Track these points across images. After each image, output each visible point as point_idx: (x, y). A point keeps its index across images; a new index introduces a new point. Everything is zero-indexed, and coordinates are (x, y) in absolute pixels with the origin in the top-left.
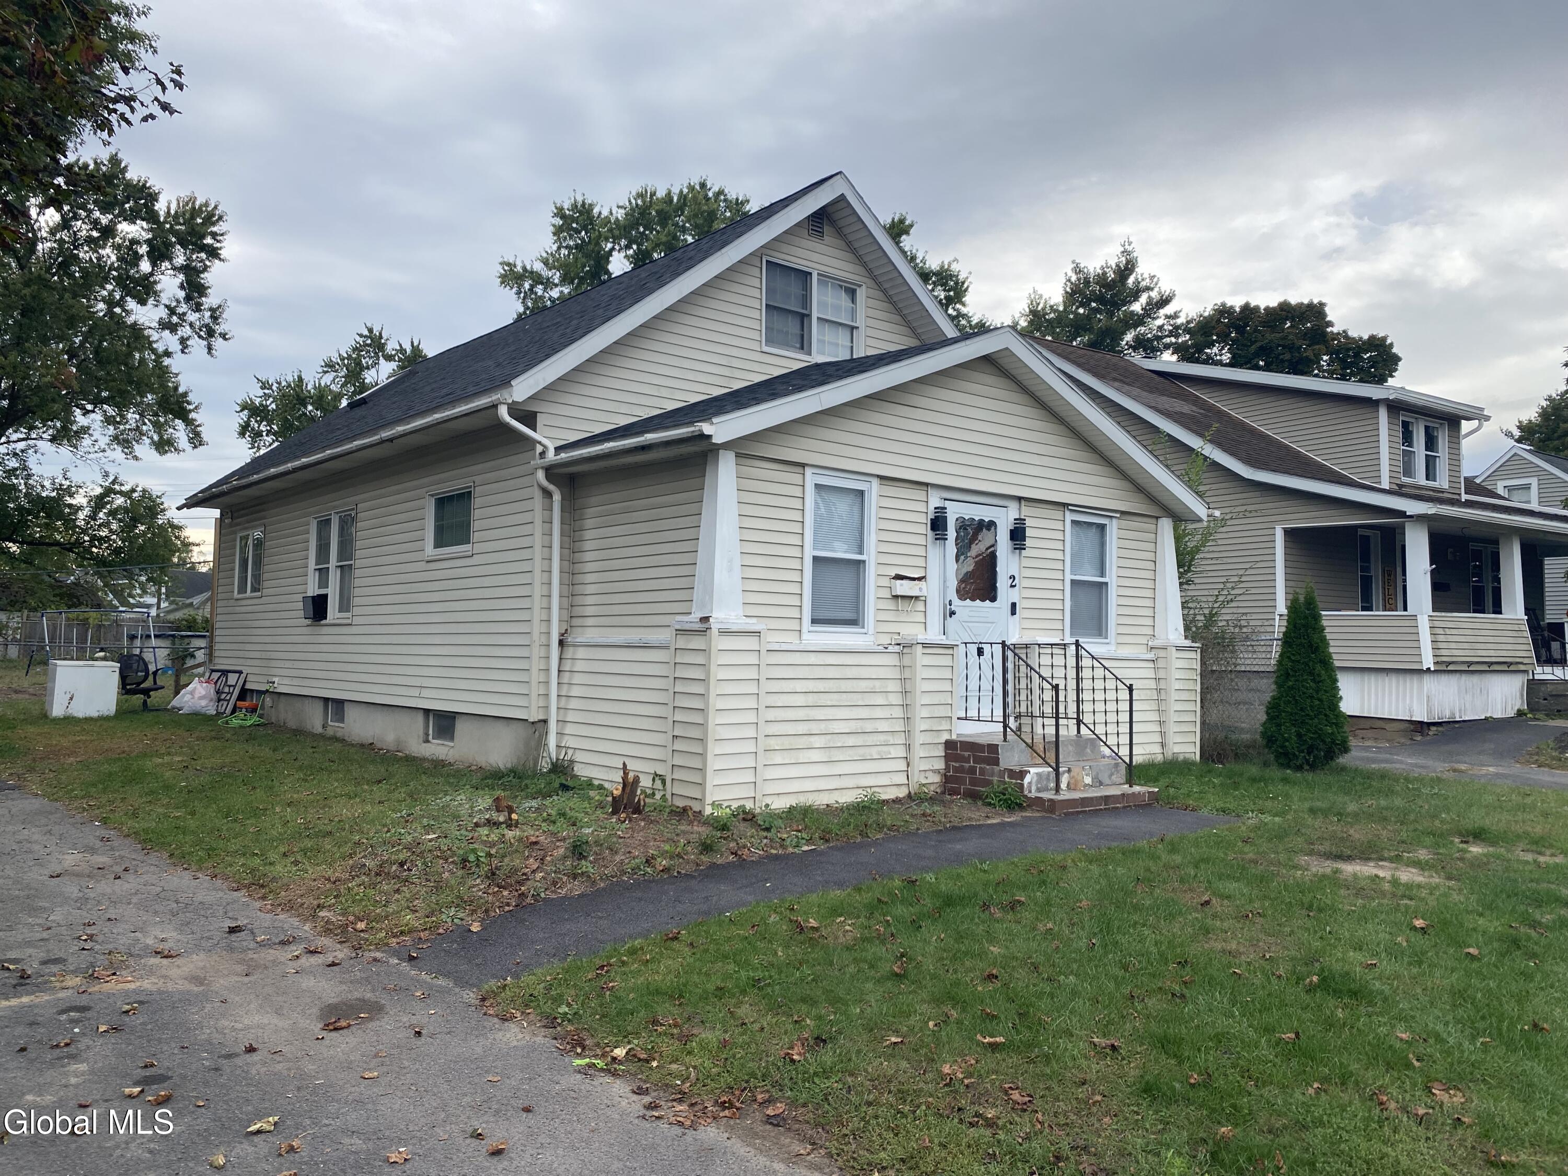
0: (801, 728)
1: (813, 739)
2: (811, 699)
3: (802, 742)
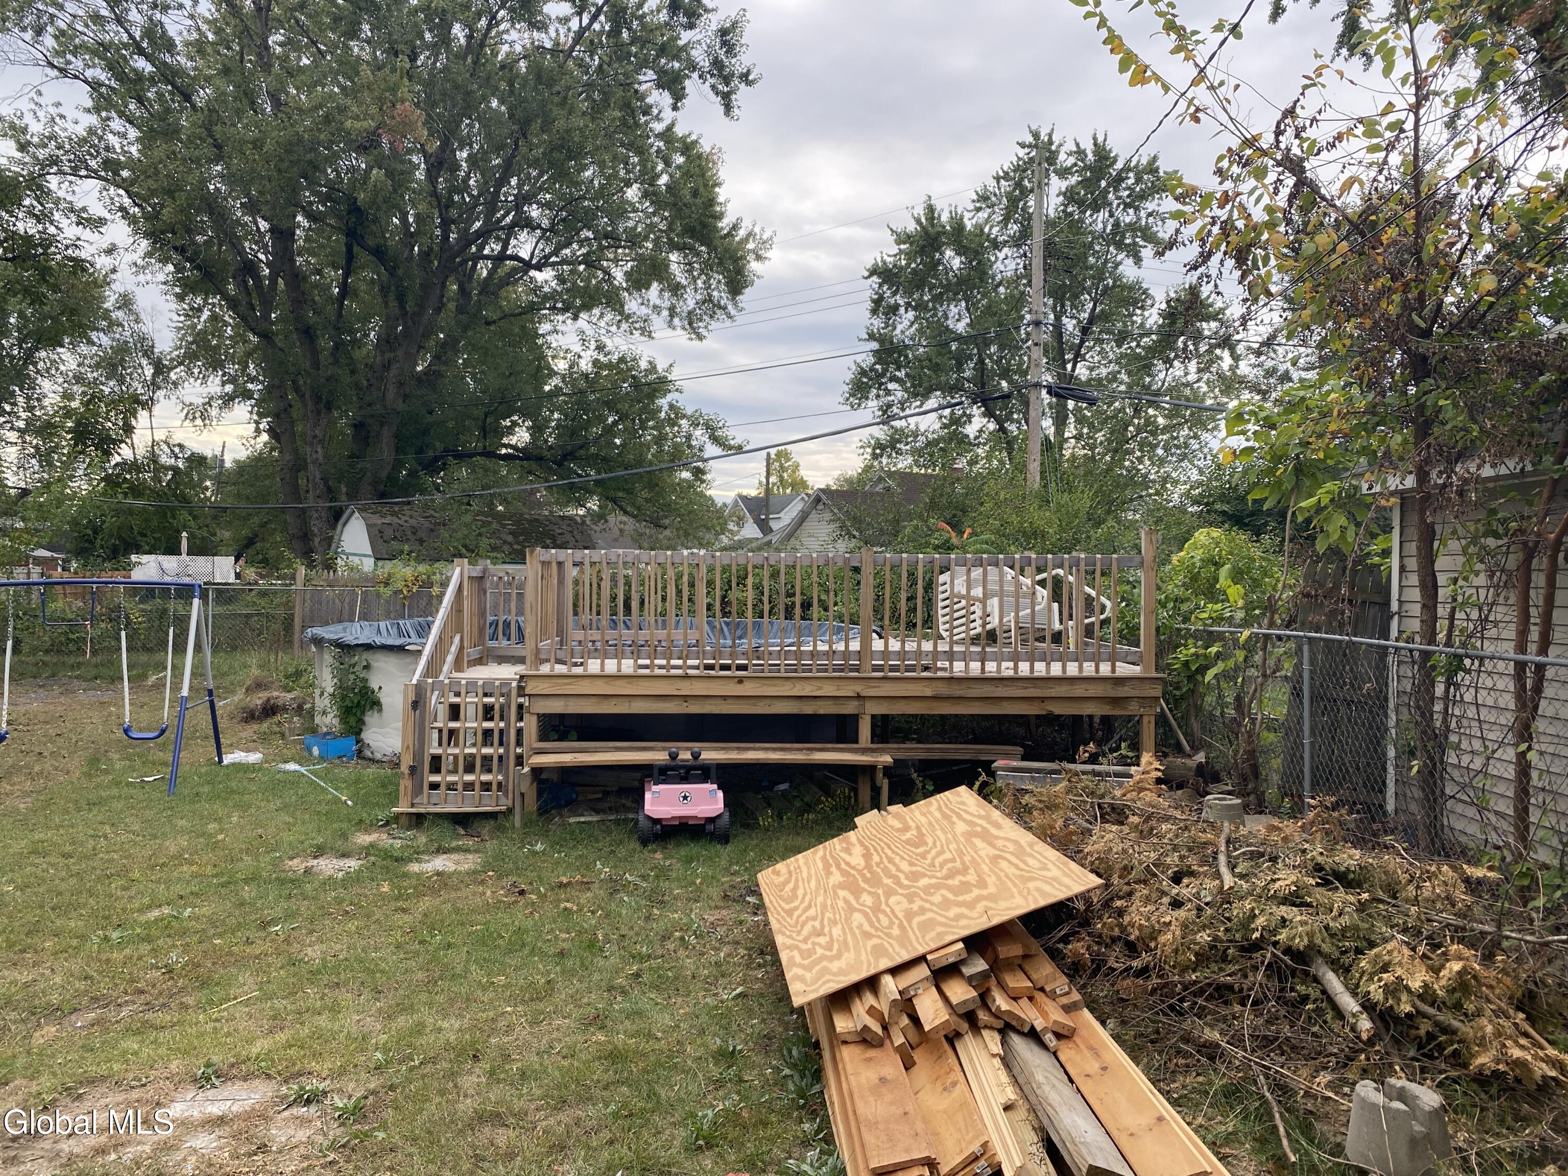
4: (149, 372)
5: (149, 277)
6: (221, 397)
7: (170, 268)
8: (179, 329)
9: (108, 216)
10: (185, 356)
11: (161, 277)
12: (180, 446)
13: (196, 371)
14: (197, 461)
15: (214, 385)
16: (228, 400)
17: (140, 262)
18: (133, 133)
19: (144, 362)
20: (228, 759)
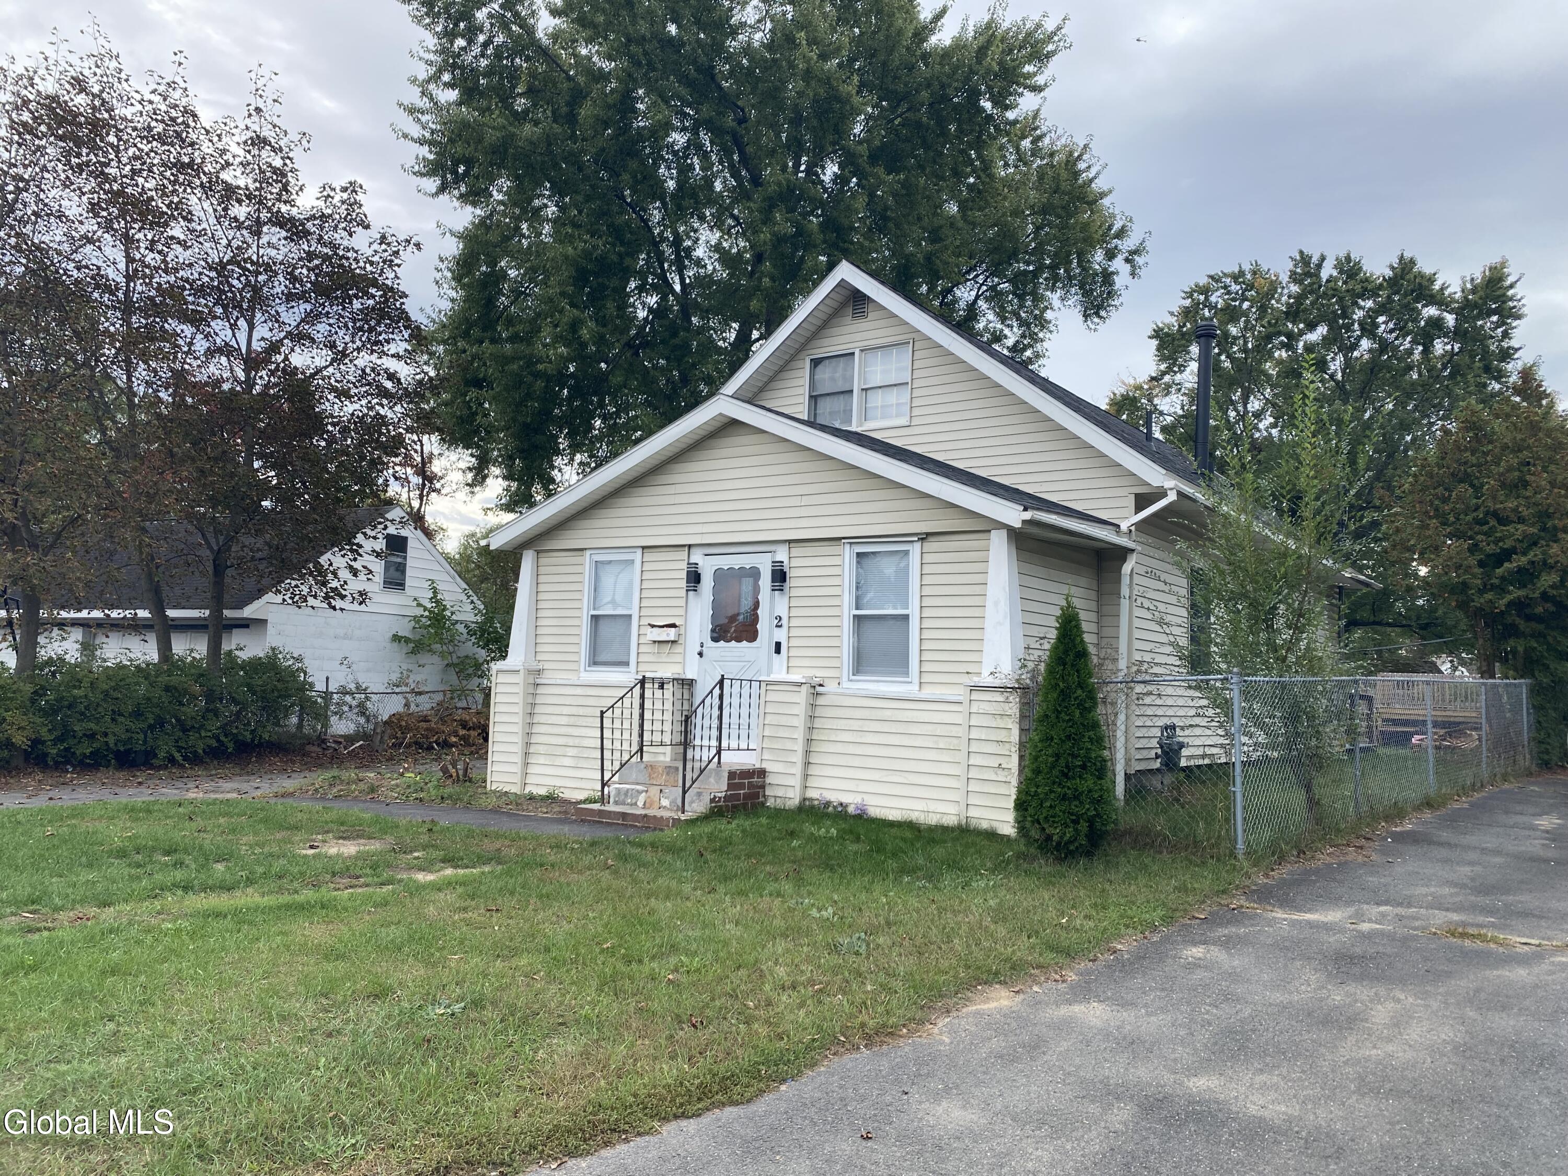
0: (561, 741)
1: (568, 749)
2: (572, 720)
3: (559, 751)
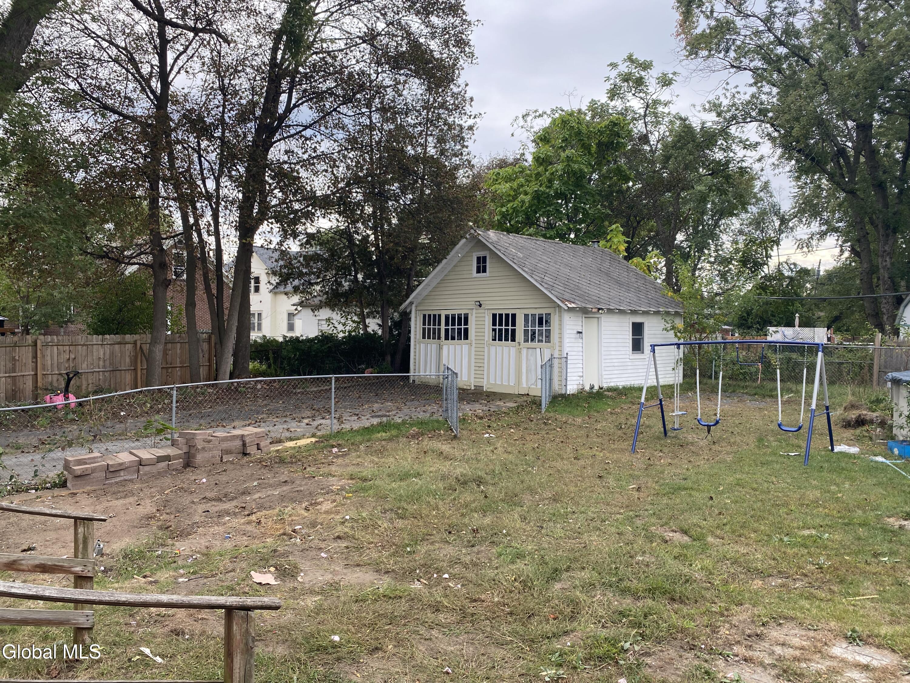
4: (777, 223)
5: (781, 170)
6: (818, 233)
7: (793, 162)
8: (795, 197)
9: (761, 141)
10: (798, 212)
11: (788, 168)
12: (795, 264)
13: (804, 220)
14: (804, 272)
15: (815, 226)
16: (823, 235)
17: (776, 163)
18: (775, 90)
19: (775, 218)
20: (838, 449)
